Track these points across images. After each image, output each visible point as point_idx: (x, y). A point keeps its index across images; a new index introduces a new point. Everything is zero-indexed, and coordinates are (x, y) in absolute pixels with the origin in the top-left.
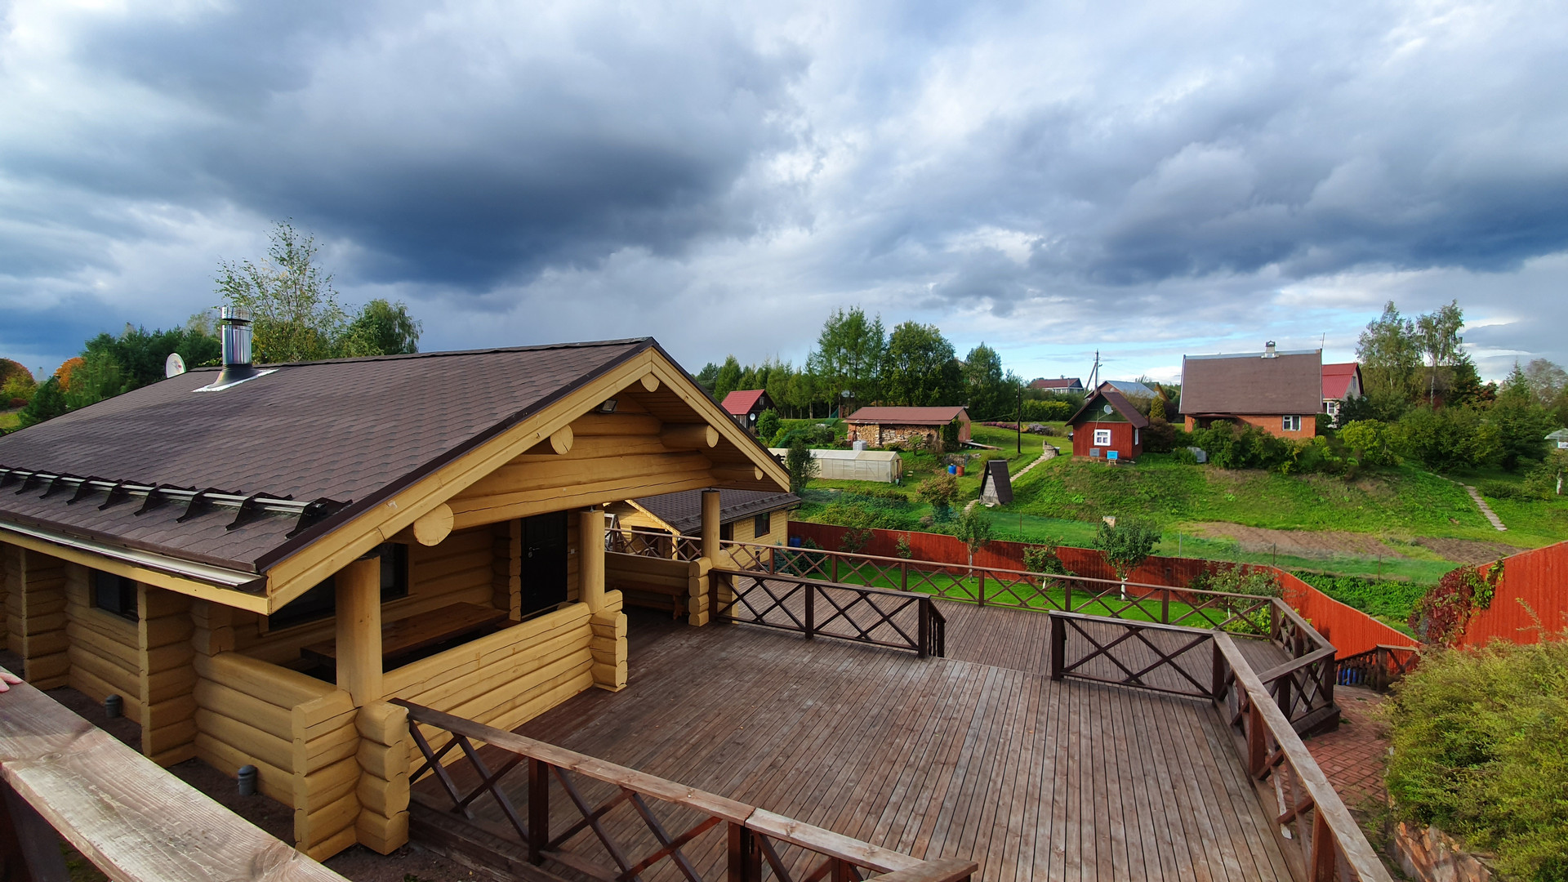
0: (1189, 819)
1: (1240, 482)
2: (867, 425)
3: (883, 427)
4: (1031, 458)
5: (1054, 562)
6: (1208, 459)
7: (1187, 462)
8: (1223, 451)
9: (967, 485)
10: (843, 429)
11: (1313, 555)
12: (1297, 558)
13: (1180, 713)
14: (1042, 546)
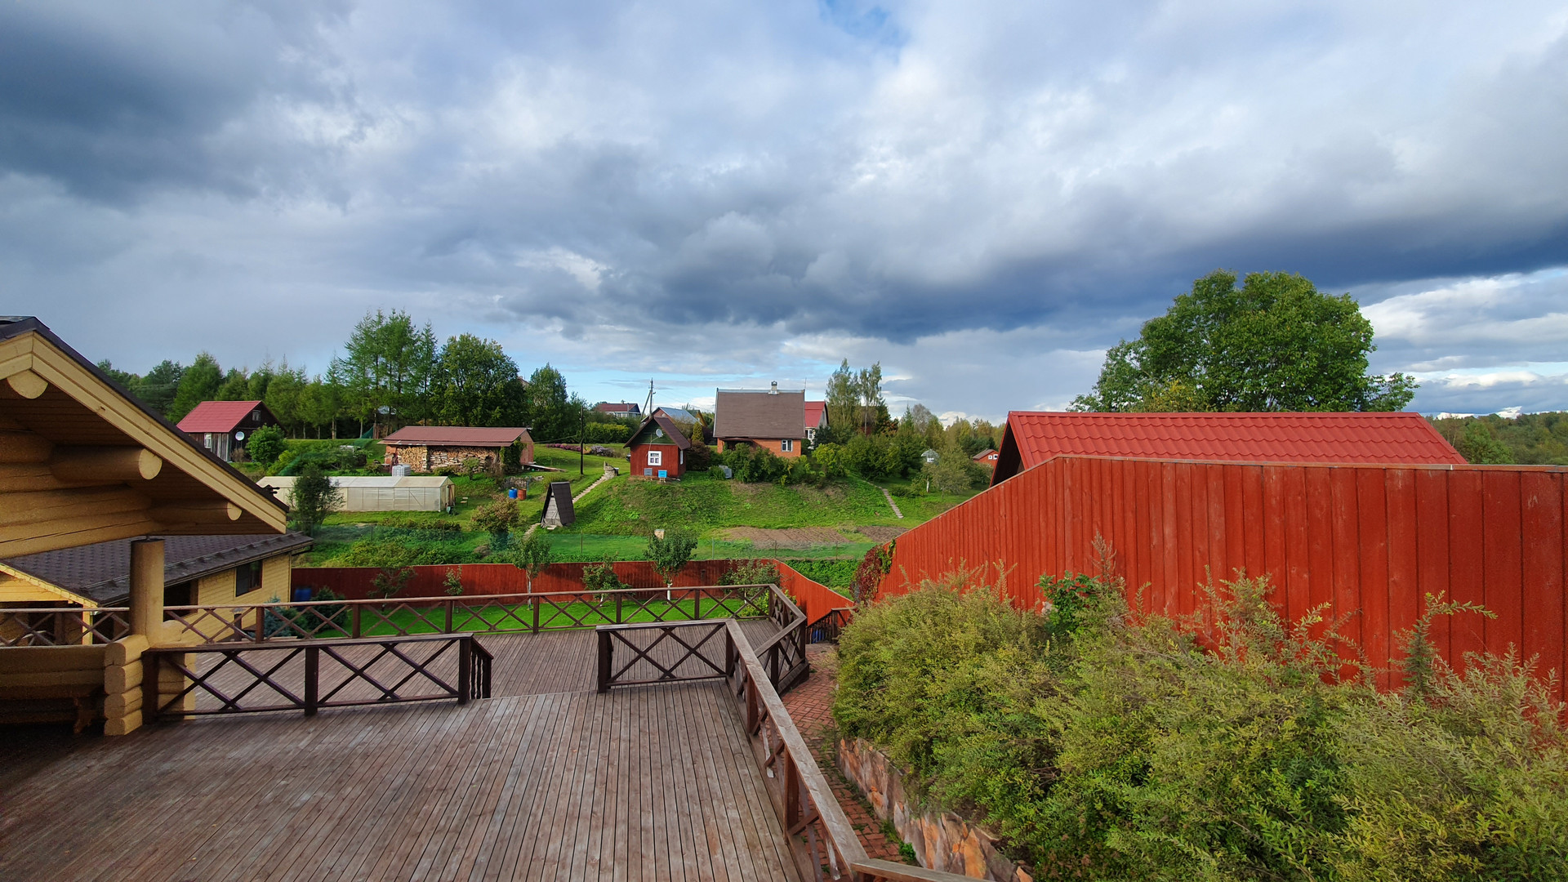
0: (704, 786)
1: (754, 493)
2: (412, 446)
3: (432, 449)
4: (593, 478)
5: (611, 577)
6: (733, 475)
7: (719, 478)
8: (743, 468)
9: (528, 509)
10: (380, 452)
11: (799, 547)
12: (789, 550)
13: (702, 695)
14: (601, 564)
